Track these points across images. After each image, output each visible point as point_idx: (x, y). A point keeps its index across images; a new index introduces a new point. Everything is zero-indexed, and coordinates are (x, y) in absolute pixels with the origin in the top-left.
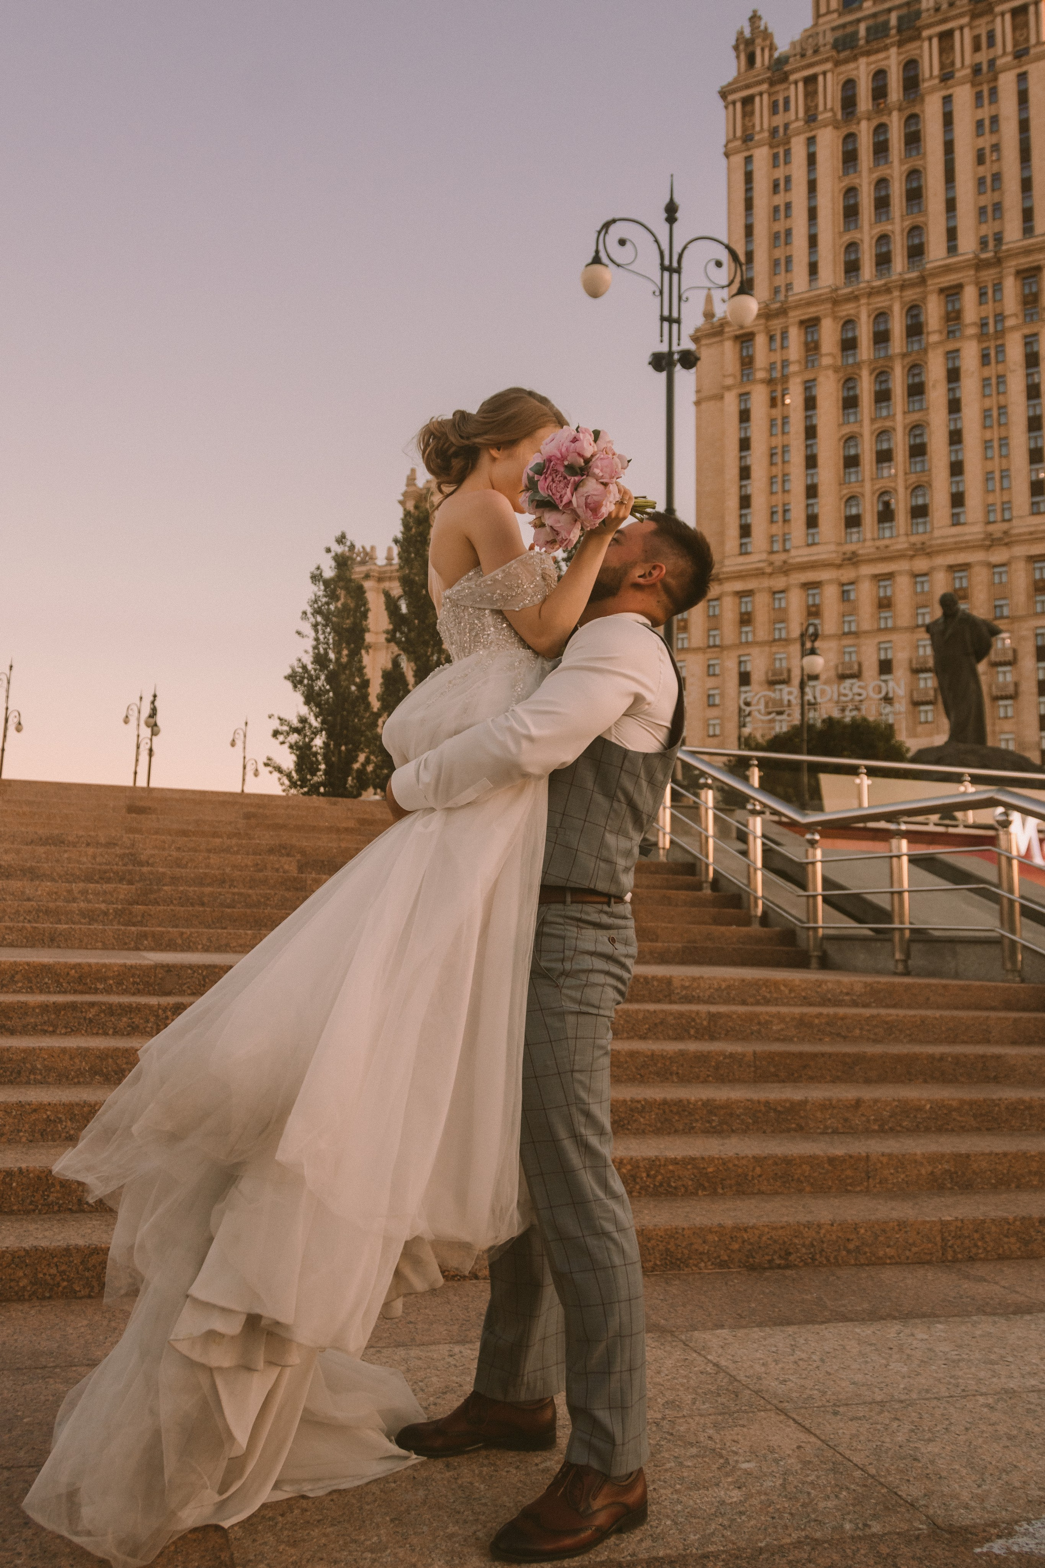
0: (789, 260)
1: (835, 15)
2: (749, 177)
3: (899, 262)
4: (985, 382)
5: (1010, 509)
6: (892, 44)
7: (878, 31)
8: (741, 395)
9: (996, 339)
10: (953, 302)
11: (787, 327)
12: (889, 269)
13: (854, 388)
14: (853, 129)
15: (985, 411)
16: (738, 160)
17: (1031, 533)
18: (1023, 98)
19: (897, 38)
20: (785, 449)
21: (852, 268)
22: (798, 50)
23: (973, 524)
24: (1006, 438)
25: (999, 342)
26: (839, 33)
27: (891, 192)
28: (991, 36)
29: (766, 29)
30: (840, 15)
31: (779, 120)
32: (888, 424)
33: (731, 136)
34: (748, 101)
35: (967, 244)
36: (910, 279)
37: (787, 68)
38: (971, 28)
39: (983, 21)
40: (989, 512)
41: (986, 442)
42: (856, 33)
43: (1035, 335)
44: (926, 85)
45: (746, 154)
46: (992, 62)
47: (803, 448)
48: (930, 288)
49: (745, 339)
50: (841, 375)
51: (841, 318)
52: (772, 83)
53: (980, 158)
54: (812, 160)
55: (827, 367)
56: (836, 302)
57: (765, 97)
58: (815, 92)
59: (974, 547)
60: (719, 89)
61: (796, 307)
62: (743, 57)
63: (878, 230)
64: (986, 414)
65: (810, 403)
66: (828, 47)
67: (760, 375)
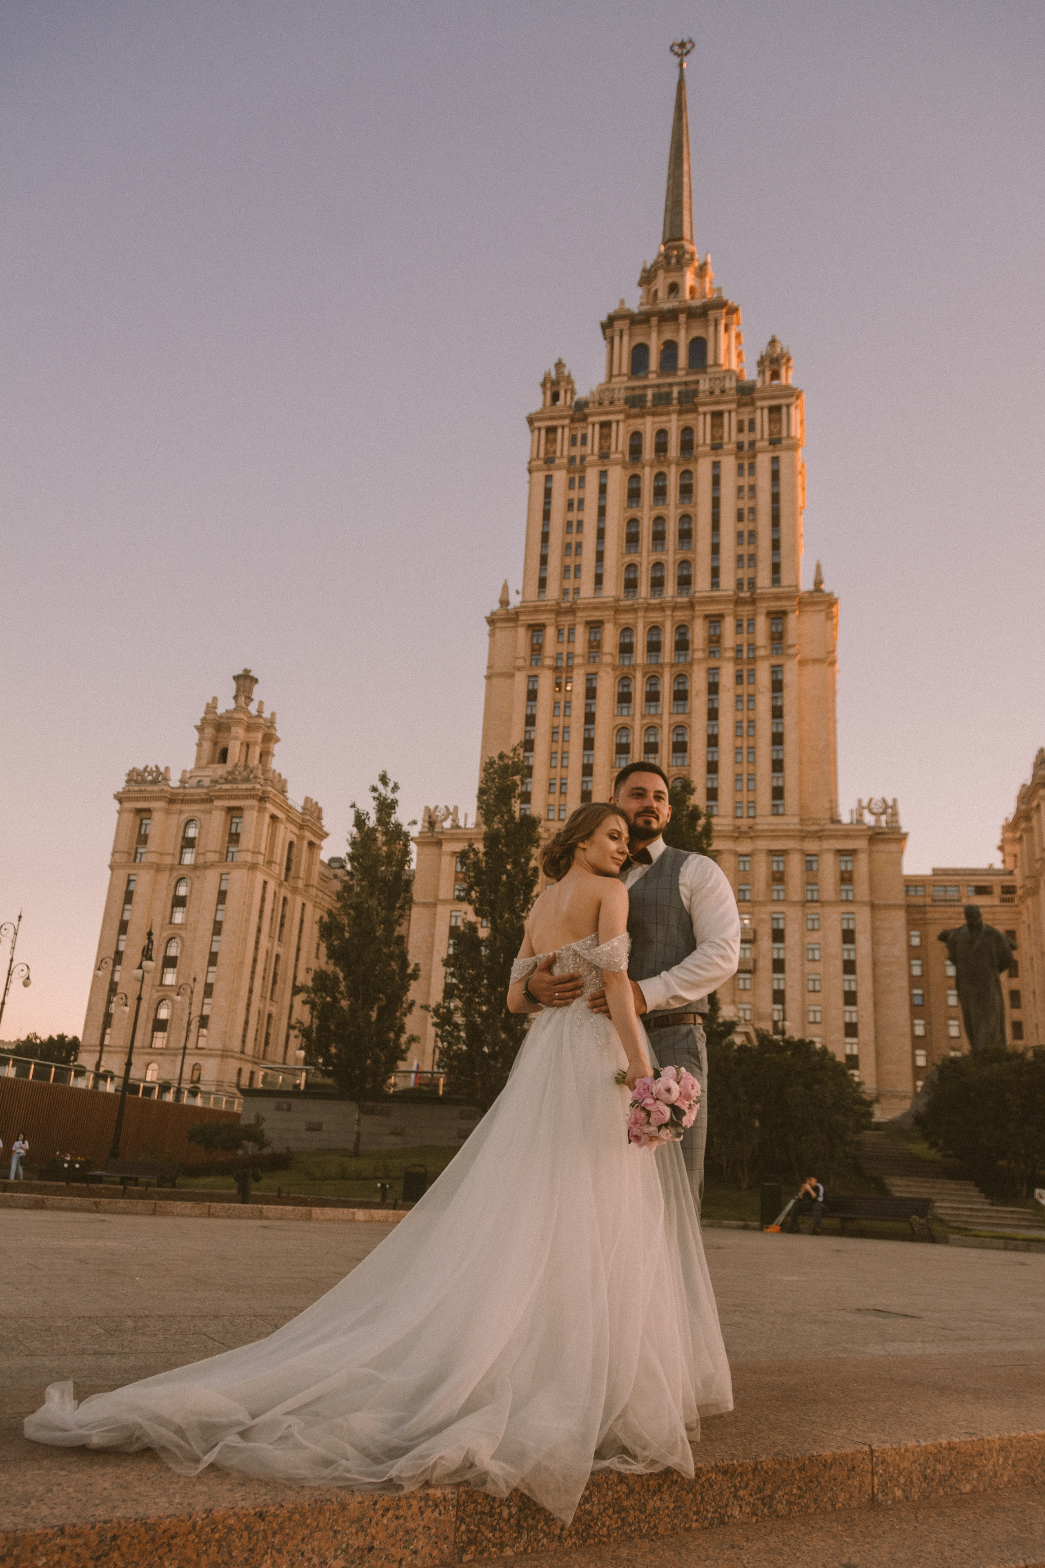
0: (578, 568)
1: (625, 378)
2: (548, 493)
3: (670, 587)
4: (739, 698)
5: (754, 807)
6: (674, 412)
7: (663, 399)
8: (530, 676)
9: (749, 664)
10: (715, 627)
11: (575, 625)
12: (661, 591)
13: (628, 686)
14: (638, 472)
15: (737, 722)
16: (540, 476)
17: (772, 831)
18: (775, 476)
19: (678, 407)
20: (566, 730)
21: (631, 585)
22: (597, 398)
23: (725, 816)
24: (753, 747)
25: (751, 667)
26: (630, 393)
27: (666, 528)
28: (752, 423)
29: (569, 376)
30: (629, 379)
31: (577, 451)
32: (656, 721)
33: (535, 456)
34: (551, 430)
35: (728, 582)
36: (681, 603)
37: (587, 411)
38: (738, 413)
39: (746, 410)
40: (736, 808)
41: (737, 748)
42: (645, 396)
43: (781, 666)
44: (700, 449)
45: (547, 473)
46: (752, 444)
47: (582, 730)
48: (698, 613)
49: (537, 629)
50: (618, 673)
51: (620, 625)
52: (573, 420)
53: (740, 517)
54: (603, 489)
55: (607, 665)
56: (617, 610)
57: (567, 430)
58: (610, 435)
59: (724, 836)
60: (527, 415)
61: (584, 609)
62: (549, 393)
63: (654, 557)
64: (738, 725)
65: (591, 693)
66: (622, 402)
67: (548, 662)
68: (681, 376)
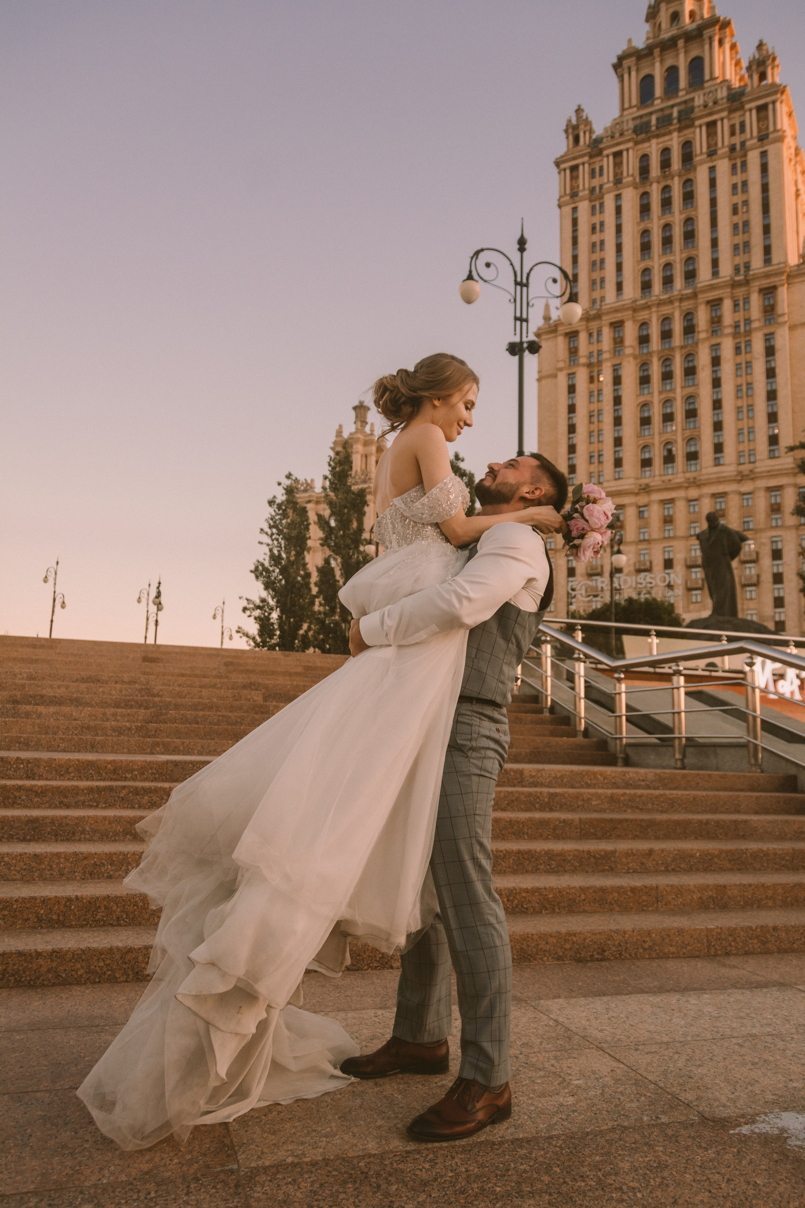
0: (602, 280)
1: (635, 109)
2: (575, 222)
3: (679, 282)
4: (738, 366)
5: (754, 454)
6: (674, 130)
7: (665, 121)
8: (569, 374)
9: (745, 336)
10: (716, 310)
11: (601, 327)
12: (671, 287)
13: (647, 370)
14: (647, 189)
15: (738, 386)
16: (568, 209)
17: (769, 471)
18: (764, 168)
19: (677, 126)
20: (600, 412)
21: (646, 286)
22: (609, 133)
23: (729, 465)
24: (752, 405)
25: (747, 339)
26: (638, 122)
27: (673, 233)
28: (742, 125)
29: (587, 118)
30: (638, 109)
31: (596, 182)
32: (671, 395)
33: (563, 193)
34: (574, 169)
35: (726, 270)
36: (686, 294)
37: (601, 146)
38: (729, 119)
39: (737, 114)
40: (740, 456)
41: (738, 408)
42: (649, 122)
43: (772, 334)
44: (698, 158)
45: (573, 206)
46: (743, 144)
47: (612, 411)
48: (700, 301)
49: (572, 335)
50: (639, 361)
51: (638, 321)
52: (591, 156)
53: (735, 210)
54: (618, 210)
55: (629, 355)
56: (635, 310)
57: (586, 166)
58: (621, 163)
59: (729, 481)
60: (553, 160)
61: (608, 313)
62: (571, 137)
63: (664, 260)
64: (738, 389)
65: (617, 380)
66: (630, 132)
67: (583, 360)
68: (682, 96)
